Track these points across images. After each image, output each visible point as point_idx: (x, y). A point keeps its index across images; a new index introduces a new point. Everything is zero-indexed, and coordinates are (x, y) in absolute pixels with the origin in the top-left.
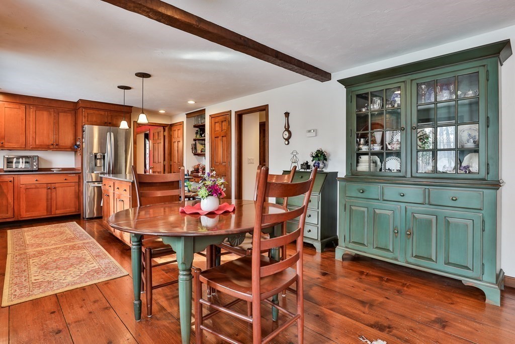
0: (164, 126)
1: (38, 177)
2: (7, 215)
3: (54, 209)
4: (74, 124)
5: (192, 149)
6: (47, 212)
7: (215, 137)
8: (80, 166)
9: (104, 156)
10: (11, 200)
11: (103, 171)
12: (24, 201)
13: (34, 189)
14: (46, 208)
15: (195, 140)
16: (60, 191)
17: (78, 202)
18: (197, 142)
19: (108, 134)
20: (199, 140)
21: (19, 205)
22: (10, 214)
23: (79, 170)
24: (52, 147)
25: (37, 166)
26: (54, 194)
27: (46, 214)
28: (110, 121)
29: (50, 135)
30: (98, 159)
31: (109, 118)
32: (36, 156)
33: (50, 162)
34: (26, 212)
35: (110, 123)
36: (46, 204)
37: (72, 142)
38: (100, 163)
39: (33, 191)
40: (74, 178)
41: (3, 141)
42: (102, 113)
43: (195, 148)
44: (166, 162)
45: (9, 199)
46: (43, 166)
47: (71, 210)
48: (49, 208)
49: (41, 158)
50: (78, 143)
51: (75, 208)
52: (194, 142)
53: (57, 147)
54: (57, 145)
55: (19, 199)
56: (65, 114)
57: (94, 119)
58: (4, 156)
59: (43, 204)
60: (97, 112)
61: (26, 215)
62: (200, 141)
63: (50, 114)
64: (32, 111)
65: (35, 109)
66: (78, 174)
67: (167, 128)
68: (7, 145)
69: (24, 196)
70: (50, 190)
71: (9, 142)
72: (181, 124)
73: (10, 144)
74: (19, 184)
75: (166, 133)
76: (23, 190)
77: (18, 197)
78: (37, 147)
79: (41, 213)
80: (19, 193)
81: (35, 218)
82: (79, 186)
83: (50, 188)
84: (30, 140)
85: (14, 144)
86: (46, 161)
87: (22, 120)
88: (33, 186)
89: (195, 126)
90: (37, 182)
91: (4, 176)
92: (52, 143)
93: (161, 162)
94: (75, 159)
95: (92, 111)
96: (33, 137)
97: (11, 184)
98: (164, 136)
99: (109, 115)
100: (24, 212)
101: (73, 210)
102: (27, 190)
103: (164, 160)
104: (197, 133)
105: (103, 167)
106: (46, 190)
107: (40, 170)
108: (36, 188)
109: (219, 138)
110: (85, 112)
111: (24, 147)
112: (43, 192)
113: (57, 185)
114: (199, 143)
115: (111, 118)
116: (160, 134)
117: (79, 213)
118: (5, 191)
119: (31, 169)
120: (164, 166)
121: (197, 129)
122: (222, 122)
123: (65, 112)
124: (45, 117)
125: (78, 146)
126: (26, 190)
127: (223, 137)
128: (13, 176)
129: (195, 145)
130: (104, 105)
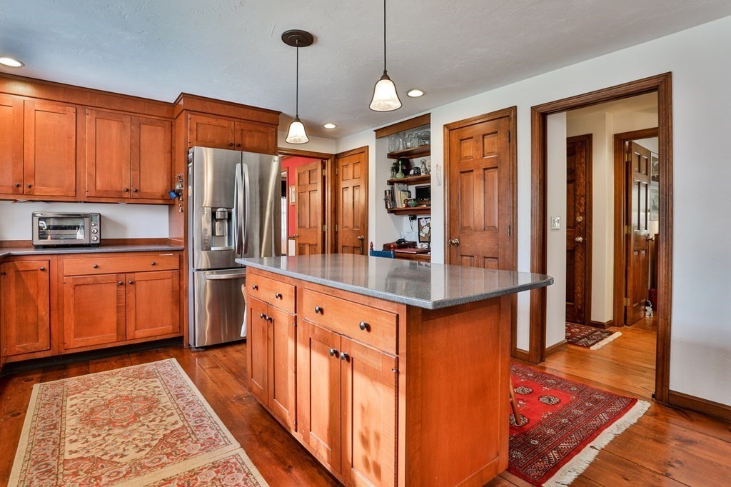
0: (323, 158)
1: (99, 261)
2: (37, 344)
3: (131, 328)
4: (169, 148)
5: (386, 200)
6: (118, 335)
7: (461, 172)
8: (182, 235)
9: (230, 215)
10: (43, 312)
11: (227, 245)
12: (72, 313)
13: (91, 287)
14: (115, 325)
15: (391, 183)
16: (142, 288)
17: (178, 312)
18: (396, 185)
19: (238, 166)
20: (399, 182)
21: (61, 320)
22: (42, 342)
23: (179, 244)
24: (127, 195)
25: (98, 235)
26: (131, 295)
27: (114, 339)
28: (238, 141)
29: (123, 170)
30: (217, 220)
31: (238, 135)
32: (96, 214)
33: (123, 227)
34: (75, 337)
35: (239, 146)
36: (114, 319)
37: (165, 185)
38: (222, 228)
39: (90, 289)
40: (170, 262)
41: (32, 183)
42: (224, 123)
43: (393, 199)
44: (328, 227)
45: (41, 308)
46: (110, 234)
47: (163, 329)
48: (122, 326)
49: (105, 218)
50: (178, 187)
51: (173, 324)
52: (389, 188)
53: (136, 195)
54: (136, 191)
55: (60, 308)
56: (153, 127)
57: (210, 137)
58: (34, 215)
59: (110, 318)
60: (213, 121)
61: (76, 343)
62: (401, 185)
63: (124, 127)
64: (88, 119)
65: (94, 116)
66: (178, 252)
67: (329, 163)
68: (39, 190)
69: (72, 301)
70: (122, 288)
71: (43, 185)
72: (364, 151)
73: (44, 188)
74: (61, 277)
75: (328, 172)
76: (68, 290)
77: (58, 304)
78: (98, 195)
79: (105, 337)
80: (61, 295)
81: (93, 348)
82: (180, 276)
83: (125, 283)
84: (86, 180)
85: (53, 189)
86: (117, 225)
87: (70, 138)
88: (90, 280)
89: (391, 156)
90: (97, 271)
91: (30, 258)
92: (126, 186)
93: (316, 227)
94: (170, 221)
95: (204, 120)
96: (90, 175)
97: (45, 276)
98: (324, 178)
99: (238, 128)
100: (72, 336)
101: (169, 328)
102: (77, 287)
103: (324, 223)
104: (395, 169)
105: (227, 237)
106: (115, 287)
107: (104, 243)
108: (96, 283)
109: (475, 173)
110: (193, 120)
111: (73, 194)
112: (111, 290)
113: (137, 277)
114: (399, 188)
115: (242, 134)
116: (313, 174)
117: (181, 335)
118: (32, 291)
119: (87, 242)
120: (324, 233)
121: (394, 161)
122: (484, 136)
123: (151, 124)
124: (113, 132)
125: (178, 194)
126: (74, 289)
127: (485, 169)
128: (49, 258)
129: (392, 192)
130: (227, 107)
